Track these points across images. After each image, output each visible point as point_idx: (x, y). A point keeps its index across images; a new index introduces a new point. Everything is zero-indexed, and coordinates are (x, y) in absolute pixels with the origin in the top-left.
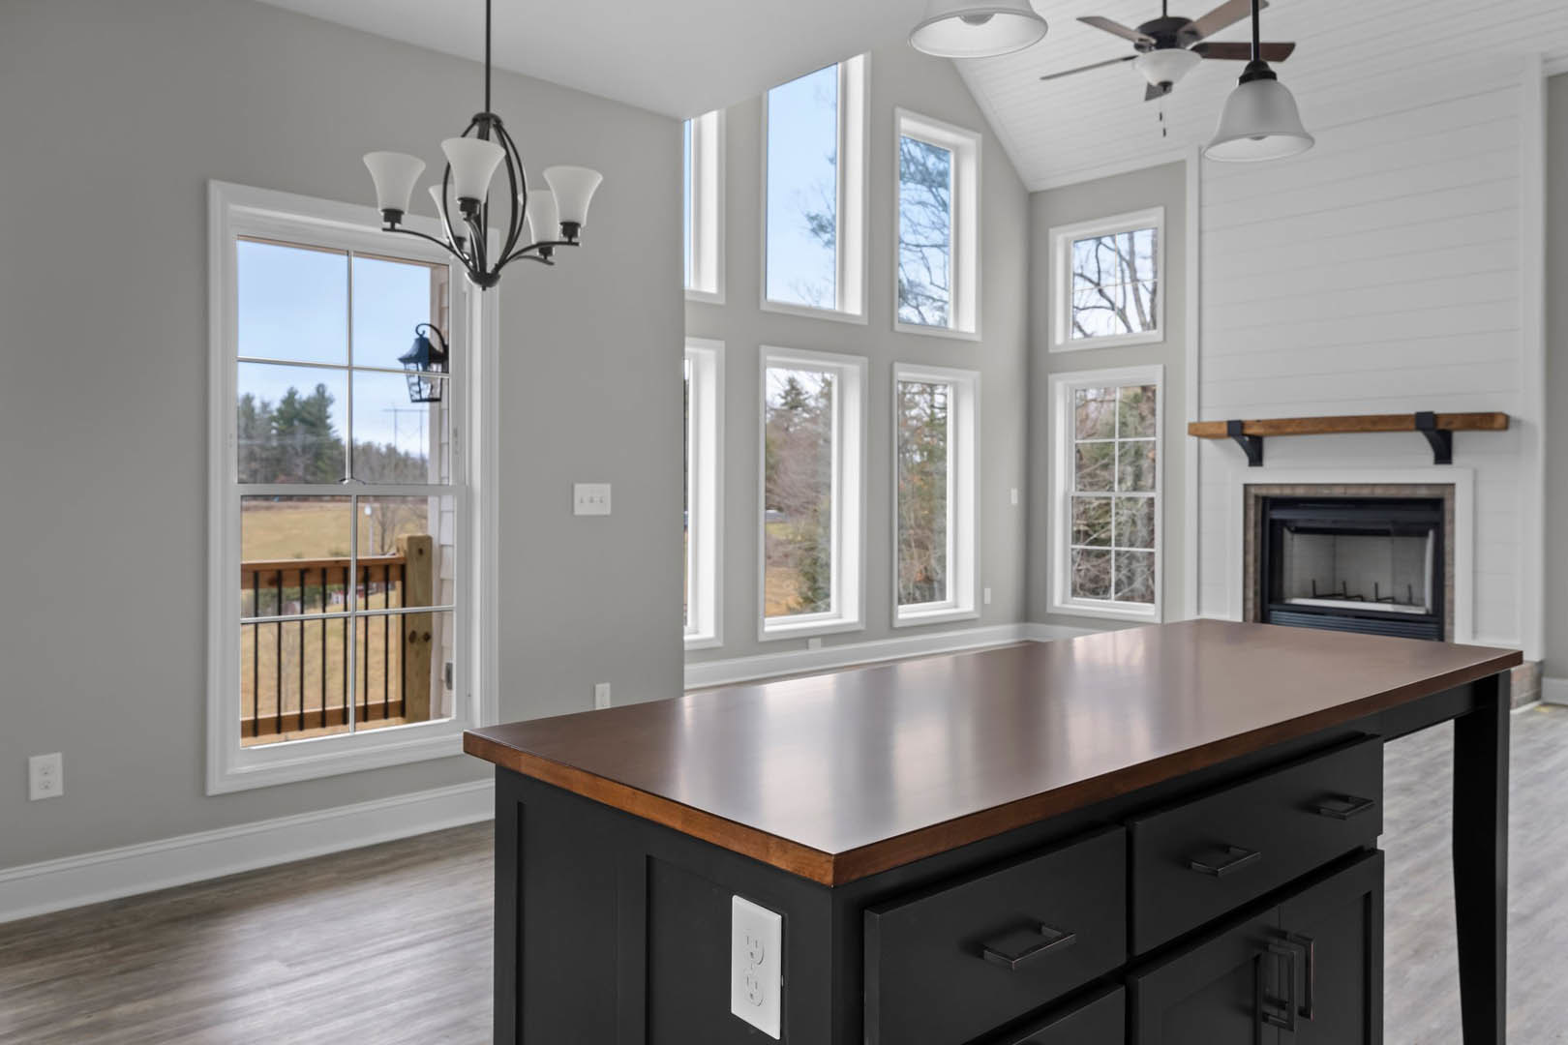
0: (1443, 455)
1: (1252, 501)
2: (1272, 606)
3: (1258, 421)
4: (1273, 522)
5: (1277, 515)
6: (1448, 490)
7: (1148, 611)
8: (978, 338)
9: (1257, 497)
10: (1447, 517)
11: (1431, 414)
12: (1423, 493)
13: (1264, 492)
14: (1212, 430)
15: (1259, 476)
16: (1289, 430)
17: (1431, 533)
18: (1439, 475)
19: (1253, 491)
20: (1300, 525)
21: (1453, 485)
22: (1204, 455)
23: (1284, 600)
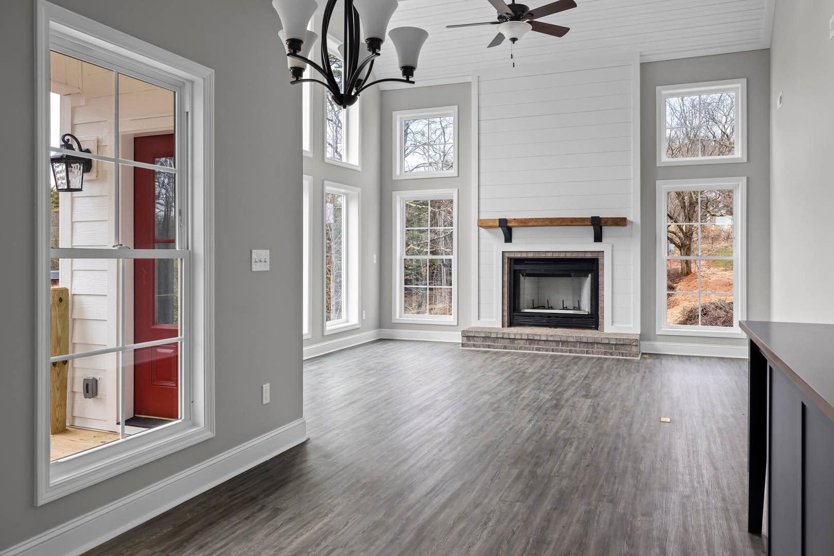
0: (598, 238)
1: (506, 260)
2: (515, 314)
3: (515, 219)
4: (515, 271)
5: (517, 267)
6: (601, 254)
7: (451, 319)
8: (359, 169)
9: (508, 258)
10: (600, 267)
11: (598, 218)
12: (589, 256)
13: (512, 255)
14: (490, 224)
15: (509, 247)
16: (531, 224)
18: (597, 247)
19: (507, 255)
20: (528, 272)
21: (603, 252)
22: (481, 236)
23: (520, 310)
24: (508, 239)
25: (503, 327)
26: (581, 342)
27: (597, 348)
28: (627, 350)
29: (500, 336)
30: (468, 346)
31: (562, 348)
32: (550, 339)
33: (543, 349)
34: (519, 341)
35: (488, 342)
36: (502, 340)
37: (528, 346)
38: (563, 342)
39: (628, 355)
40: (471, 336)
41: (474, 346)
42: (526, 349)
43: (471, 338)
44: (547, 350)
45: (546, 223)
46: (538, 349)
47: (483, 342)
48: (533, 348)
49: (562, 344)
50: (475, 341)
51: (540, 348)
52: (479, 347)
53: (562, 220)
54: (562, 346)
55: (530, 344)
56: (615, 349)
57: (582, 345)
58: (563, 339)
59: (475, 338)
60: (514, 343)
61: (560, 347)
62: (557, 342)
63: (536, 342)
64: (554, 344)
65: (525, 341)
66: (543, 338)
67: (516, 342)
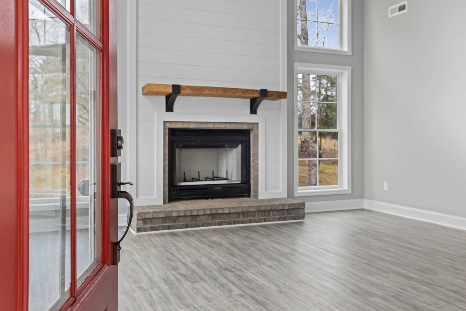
0: (253, 111)
1: (167, 131)
3: (189, 86)
5: (175, 138)
6: (255, 126)
9: (169, 129)
10: (254, 138)
11: (266, 90)
13: (174, 126)
14: (161, 90)
15: (170, 117)
16: (205, 92)
17: (240, 146)
18: (252, 119)
19: (168, 125)
20: (185, 144)
21: (258, 123)
22: (140, 104)
23: (176, 184)
24: (169, 108)
25: (164, 203)
26: (260, 211)
27: (273, 215)
28: (296, 214)
29: (182, 214)
30: (145, 230)
31: (244, 219)
32: (232, 211)
33: (225, 222)
34: (202, 217)
35: (168, 222)
36: (183, 218)
37: (210, 221)
38: (243, 213)
39: (297, 218)
40: (149, 218)
41: (152, 229)
42: (208, 225)
43: (148, 221)
44: (229, 223)
45: (220, 92)
46: (220, 224)
47: (162, 223)
48: (216, 223)
49: (243, 215)
50: (152, 224)
51: (222, 222)
52: (158, 230)
53: (234, 90)
54: (242, 218)
55: (212, 219)
56: (287, 214)
57: (260, 214)
58: (244, 210)
59: (153, 220)
60: (196, 220)
61: (241, 218)
62: (238, 213)
63: (219, 216)
64: (236, 216)
65: (208, 216)
66: (226, 211)
67: (198, 219)
